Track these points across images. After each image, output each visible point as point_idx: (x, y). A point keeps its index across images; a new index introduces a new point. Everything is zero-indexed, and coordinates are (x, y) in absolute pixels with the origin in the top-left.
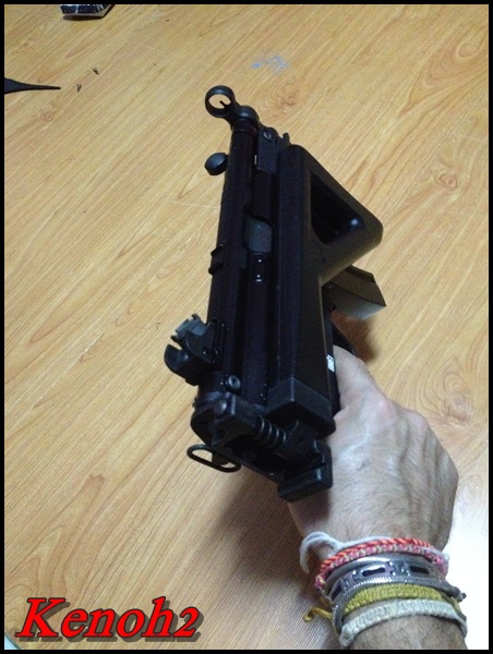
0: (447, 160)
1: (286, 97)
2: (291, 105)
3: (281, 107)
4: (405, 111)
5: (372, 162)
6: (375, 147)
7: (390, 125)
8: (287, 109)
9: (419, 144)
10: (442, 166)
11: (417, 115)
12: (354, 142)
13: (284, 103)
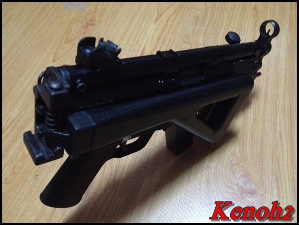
0: (188, 41)
1: (88, 21)
2: (92, 25)
3: (87, 27)
4: (157, 19)
5: (148, 48)
6: (147, 41)
7: (151, 27)
8: (90, 28)
9: (170, 34)
10: (187, 45)
11: (165, 20)
12: (134, 40)
13: (88, 24)
